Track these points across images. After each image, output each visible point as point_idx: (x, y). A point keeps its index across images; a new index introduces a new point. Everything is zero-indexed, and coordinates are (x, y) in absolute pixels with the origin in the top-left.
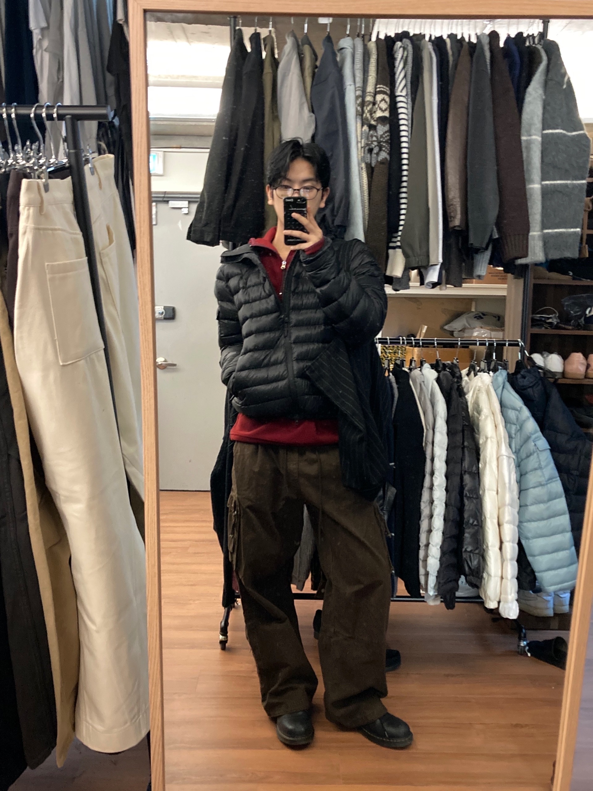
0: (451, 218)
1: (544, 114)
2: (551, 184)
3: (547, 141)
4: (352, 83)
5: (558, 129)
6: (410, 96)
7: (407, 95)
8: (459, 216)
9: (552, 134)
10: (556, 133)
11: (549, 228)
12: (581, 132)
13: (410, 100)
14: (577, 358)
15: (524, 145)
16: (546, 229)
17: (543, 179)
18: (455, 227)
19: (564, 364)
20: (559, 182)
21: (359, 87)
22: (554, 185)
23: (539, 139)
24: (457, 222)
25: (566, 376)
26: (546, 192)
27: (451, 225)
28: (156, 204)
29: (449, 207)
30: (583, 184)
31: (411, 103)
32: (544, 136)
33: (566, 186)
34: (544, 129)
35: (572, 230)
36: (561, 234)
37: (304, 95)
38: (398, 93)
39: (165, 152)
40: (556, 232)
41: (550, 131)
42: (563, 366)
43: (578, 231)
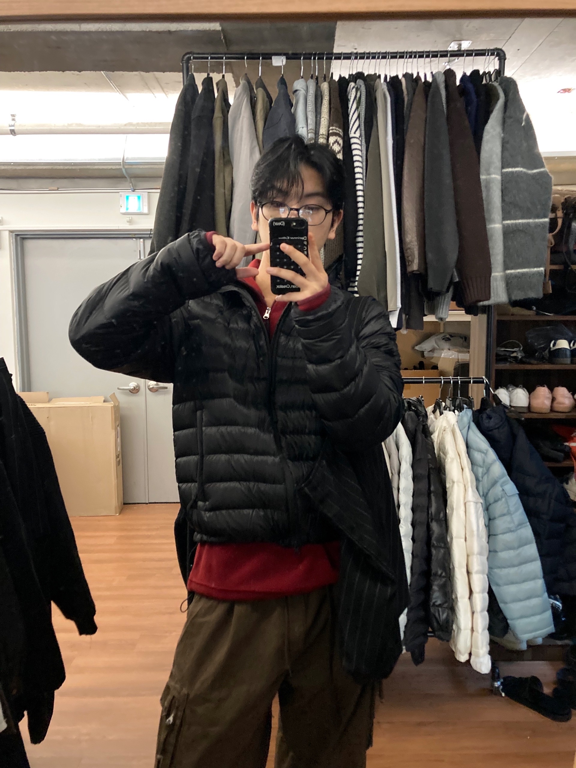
0: (409, 263)
1: (503, 152)
2: (512, 224)
3: (507, 180)
4: (305, 126)
5: (518, 167)
6: (363, 137)
7: (361, 136)
8: (416, 261)
9: (512, 173)
10: (516, 172)
11: (512, 269)
12: (542, 170)
13: (364, 141)
14: (543, 392)
15: (483, 184)
16: (508, 269)
17: (504, 219)
18: (414, 271)
19: (529, 398)
20: (520, 221)
21: (311, 129)
22: (516, 224)
23: (499, 177)
24: (415, 266)
25: (532, 410)
26: (508, 232)
27: (409, 269)
28: (144, 240)
29: (406, 250)
30: (545, 222)
31: (365, 144)
32: (503, 175)
33: (528, 224)
34: (503, 168)
35: (536, 269)
36: (523, 274)
37: (255, 139)
38: (352, 135)
39: (149, 192)
40: (519, 272)
41: (510, 170)
42: (528, 400)
43: (542, 270)
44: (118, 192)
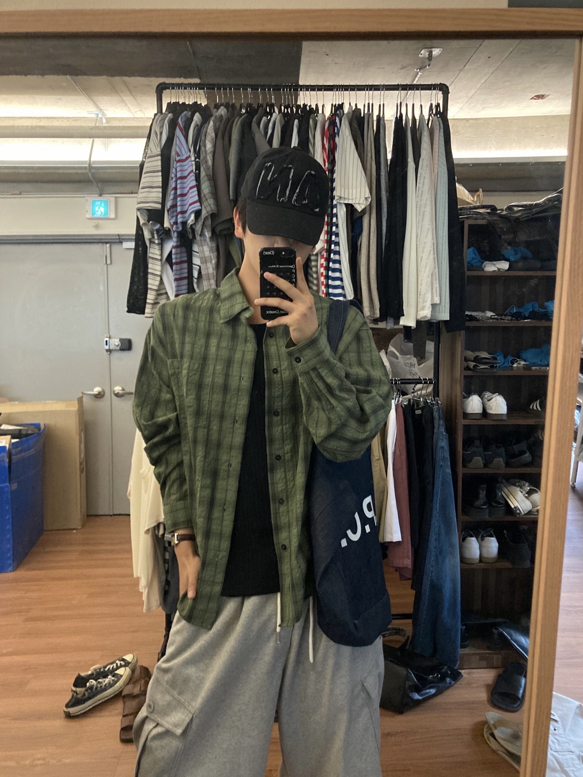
28: (110, 246)
39: (116, 197)
44: (84, 197)
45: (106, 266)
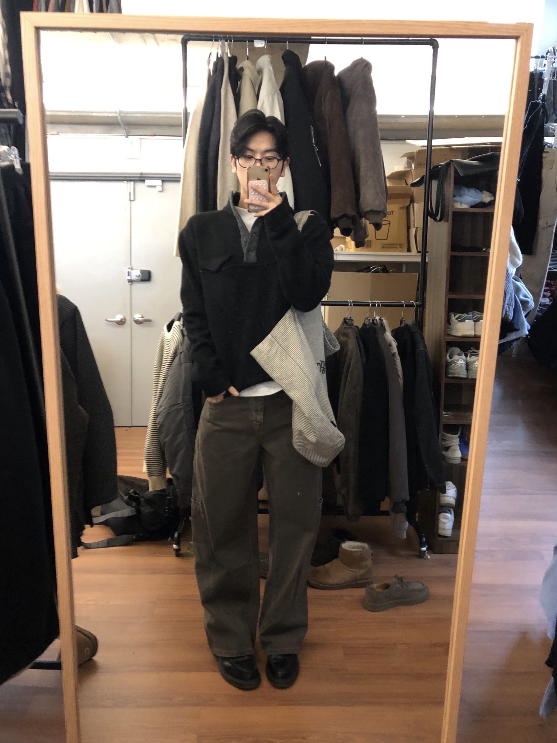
28: (134, 184)
39: (141, 139)
45: (129, 201)
